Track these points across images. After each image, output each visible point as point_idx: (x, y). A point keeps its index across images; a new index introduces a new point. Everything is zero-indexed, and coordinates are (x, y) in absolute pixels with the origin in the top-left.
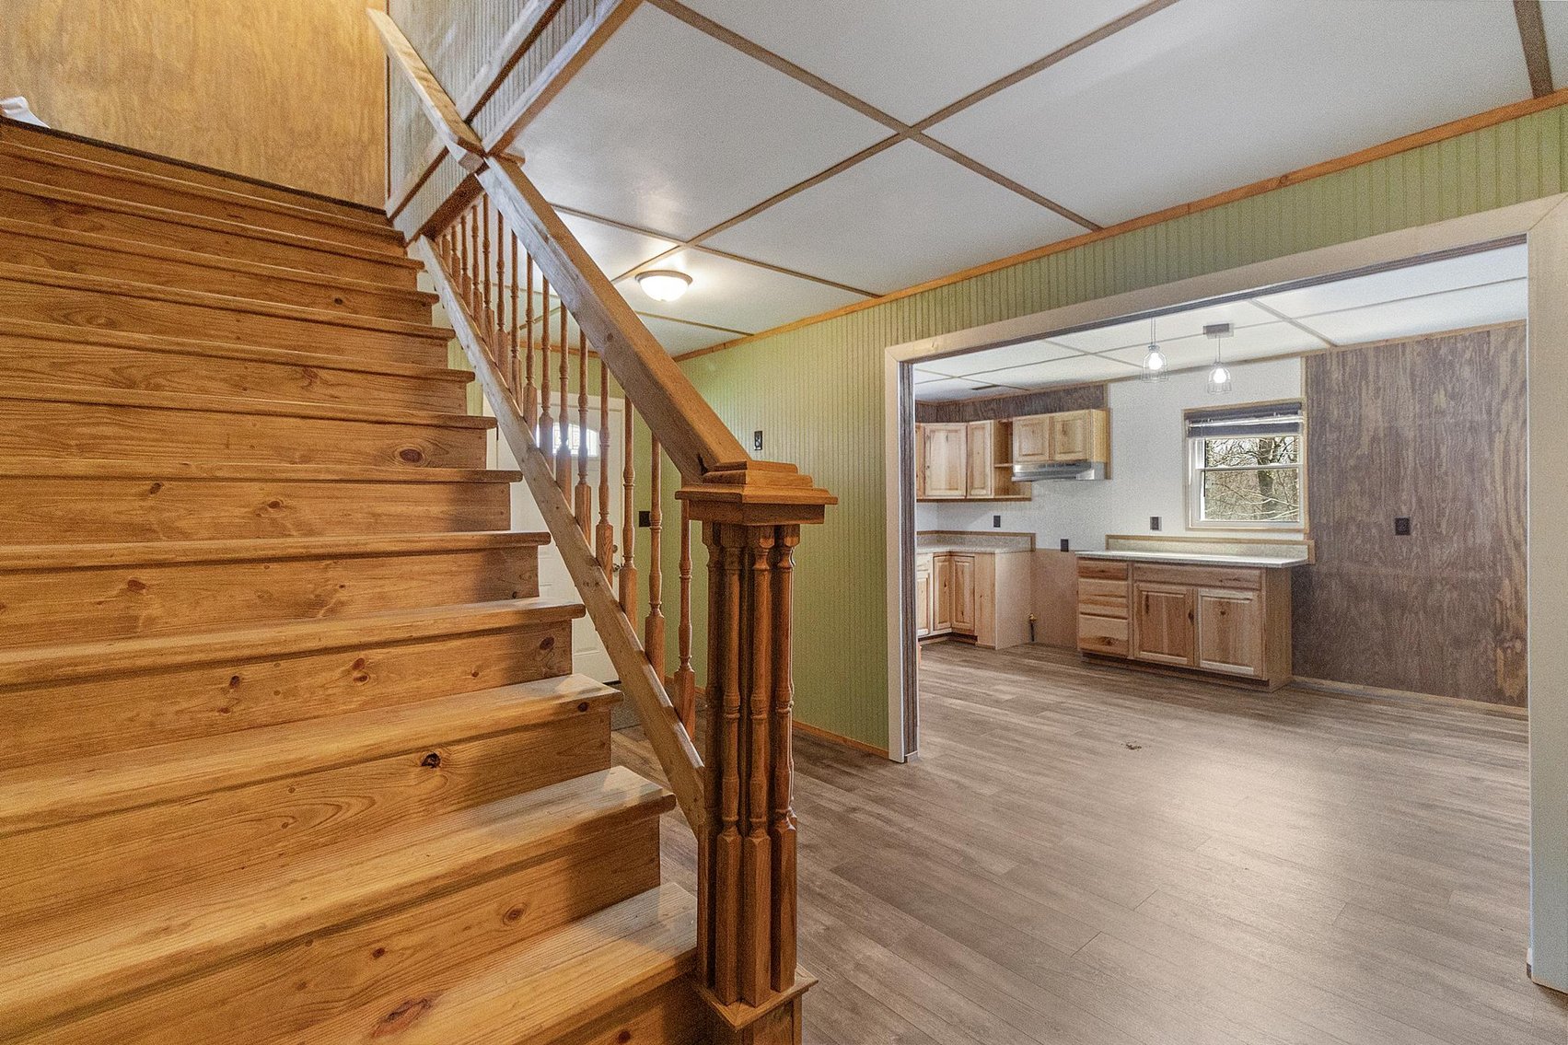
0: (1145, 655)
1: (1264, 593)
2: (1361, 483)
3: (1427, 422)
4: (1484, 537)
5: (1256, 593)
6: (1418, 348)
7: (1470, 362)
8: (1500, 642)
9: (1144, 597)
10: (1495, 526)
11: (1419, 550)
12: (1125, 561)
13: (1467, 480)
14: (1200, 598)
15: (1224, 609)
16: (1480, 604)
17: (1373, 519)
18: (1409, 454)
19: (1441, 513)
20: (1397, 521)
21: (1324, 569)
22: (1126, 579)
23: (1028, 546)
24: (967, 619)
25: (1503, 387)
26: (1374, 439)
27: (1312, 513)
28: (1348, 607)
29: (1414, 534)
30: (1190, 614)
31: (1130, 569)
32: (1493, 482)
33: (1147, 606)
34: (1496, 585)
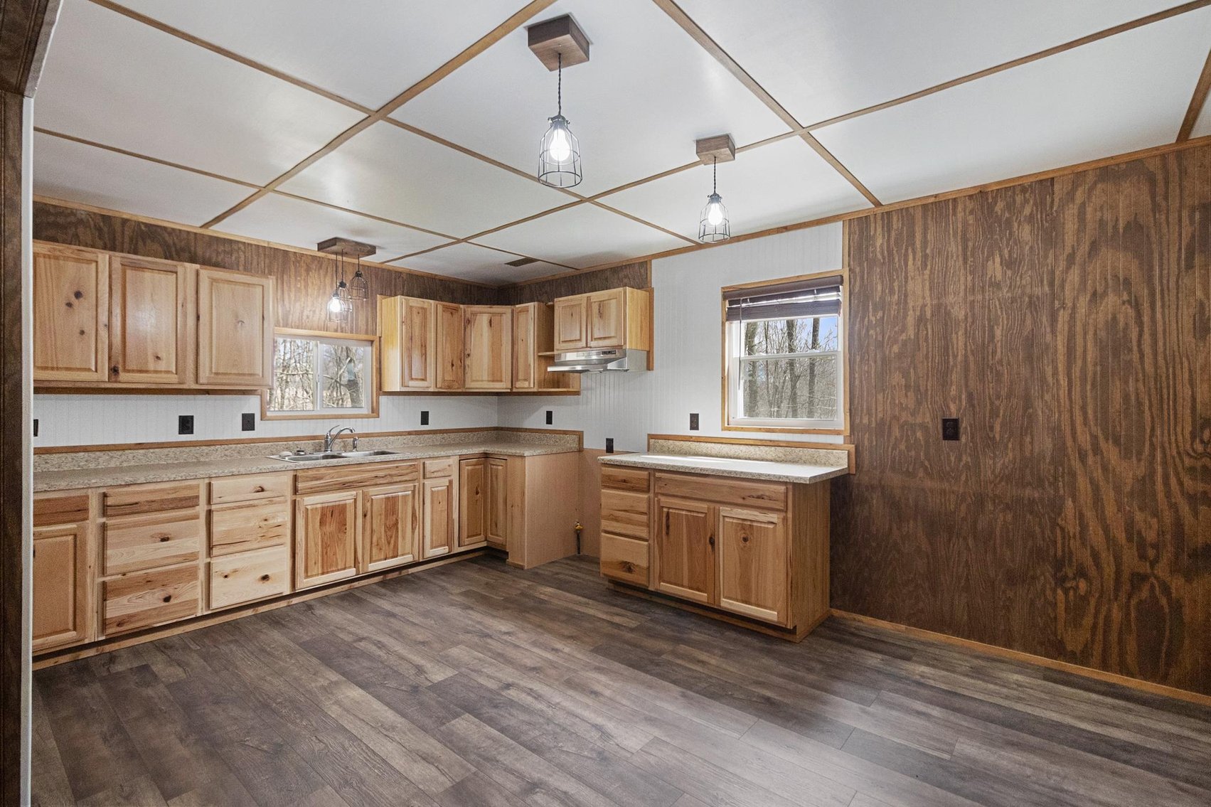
0: (666, 587)
1: (790, 515)
2: (906, 375)
3: (979, 297)
4: (1044, 444)
5: (782, 515)
6: (970, 205)
7: (1031, 219)
8: (1061, 581)
9: (664, 515)
10: (1056, 430)
11: (969, 460)
12: (646, 469)
13: (1025, 371)
14: (721, 519)
15: (747, 533)
16: (1037, 529)
17: (919, 420)
18: (959, 340)
19: (994, 413)
20: (945, 421)
21: (865, 479)
22: (648, 491)
23: (575, 446)
24: (500, 533)
25: (1068, 250)
26: (921, 320)
27: (852, 412)
28: (891, 529)
29: (963, 439)
30: (711, 538)
31: (652, 479)
32: (1055, 373)
33: (668, 527)
34: (1056, 508)
